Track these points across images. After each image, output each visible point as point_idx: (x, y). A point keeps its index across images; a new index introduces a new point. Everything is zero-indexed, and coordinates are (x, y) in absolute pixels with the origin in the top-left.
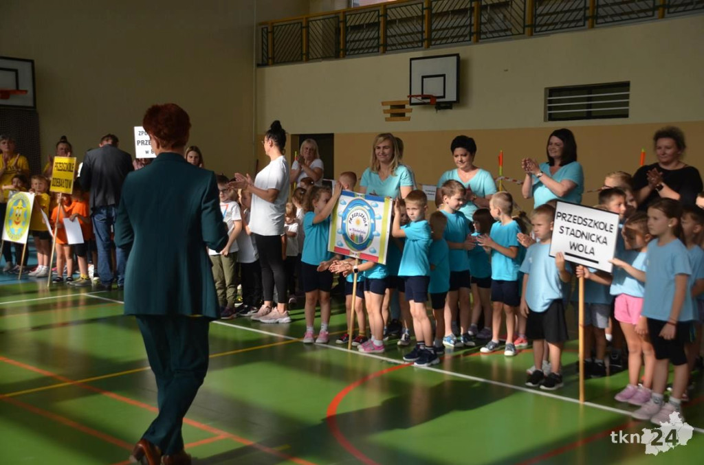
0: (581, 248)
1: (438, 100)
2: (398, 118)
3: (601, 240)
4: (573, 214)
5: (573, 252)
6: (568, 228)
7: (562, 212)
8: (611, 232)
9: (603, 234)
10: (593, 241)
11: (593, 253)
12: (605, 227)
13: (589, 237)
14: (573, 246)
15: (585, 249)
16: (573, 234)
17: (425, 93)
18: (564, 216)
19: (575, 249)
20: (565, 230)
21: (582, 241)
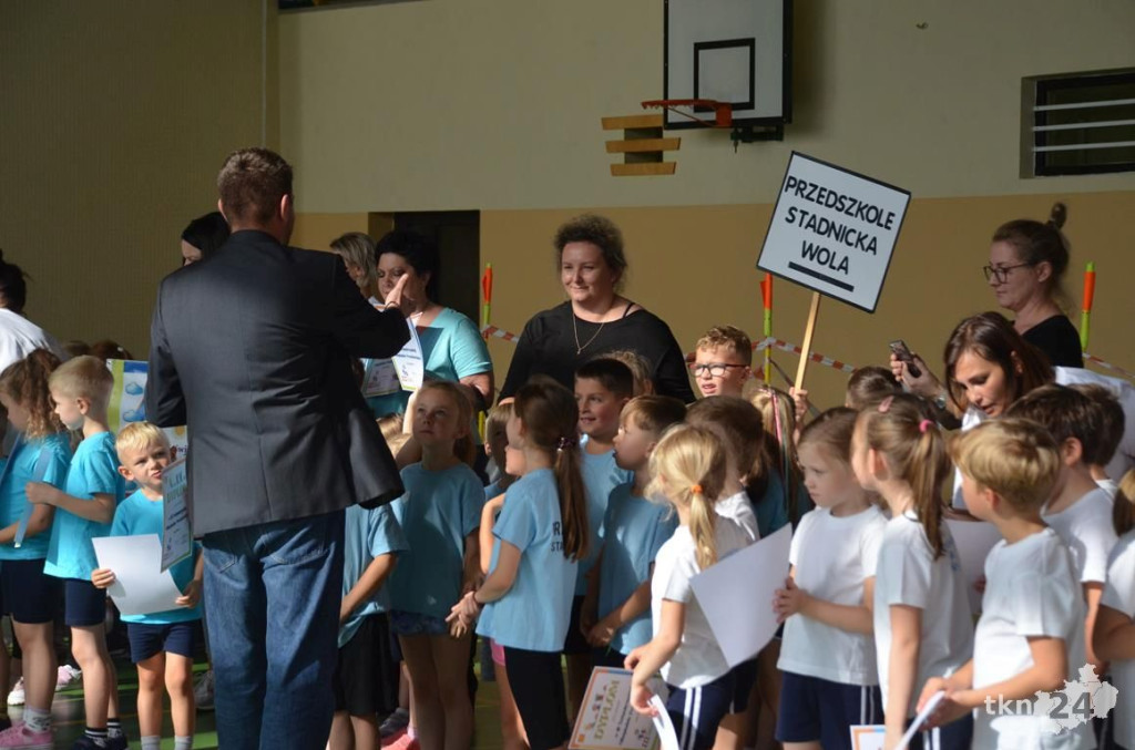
0: (823, 257)
1: (736, 115)
2: (645, 166)
3: (866, 242)
4: (820, 186)
5: (806, 263)
6: (804, 213)
7: (798, 179)
8: (889, 228)
9: (871, 230)
10: (850, 244)
11: (846, 269)
12: (878, 216)
13: (842, 234)
14: (809, 251)
15: (831, 257)
16: (813, 227)
17: (701, 97)
18: (802, 186)
19: (811, 258)
20: (798, 215)
21: (829, 242)
